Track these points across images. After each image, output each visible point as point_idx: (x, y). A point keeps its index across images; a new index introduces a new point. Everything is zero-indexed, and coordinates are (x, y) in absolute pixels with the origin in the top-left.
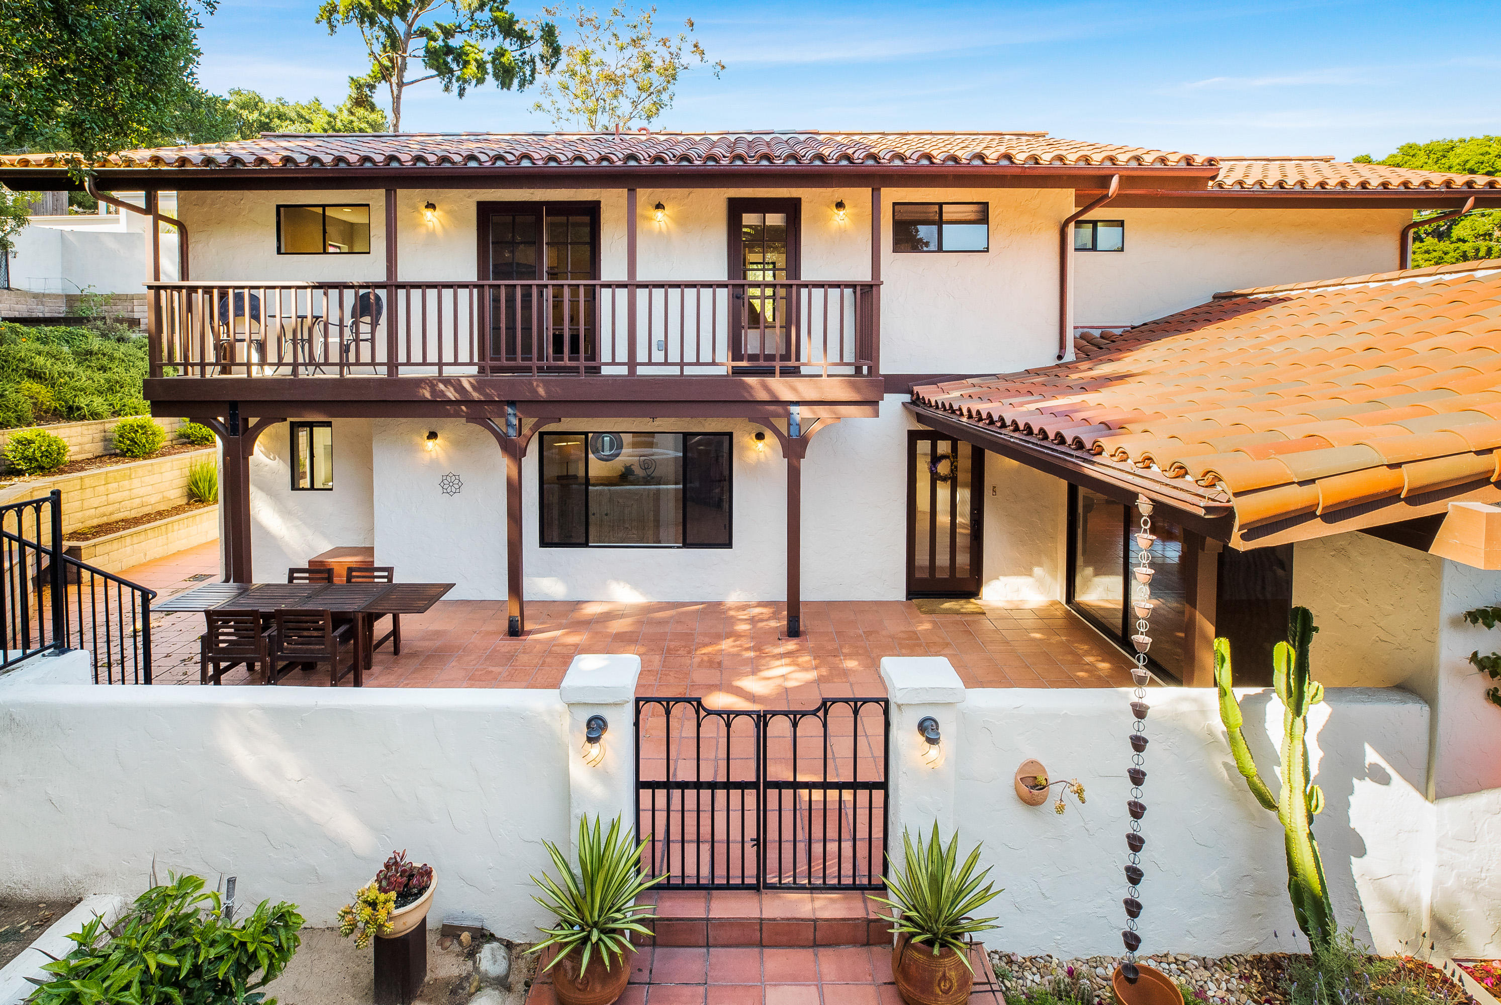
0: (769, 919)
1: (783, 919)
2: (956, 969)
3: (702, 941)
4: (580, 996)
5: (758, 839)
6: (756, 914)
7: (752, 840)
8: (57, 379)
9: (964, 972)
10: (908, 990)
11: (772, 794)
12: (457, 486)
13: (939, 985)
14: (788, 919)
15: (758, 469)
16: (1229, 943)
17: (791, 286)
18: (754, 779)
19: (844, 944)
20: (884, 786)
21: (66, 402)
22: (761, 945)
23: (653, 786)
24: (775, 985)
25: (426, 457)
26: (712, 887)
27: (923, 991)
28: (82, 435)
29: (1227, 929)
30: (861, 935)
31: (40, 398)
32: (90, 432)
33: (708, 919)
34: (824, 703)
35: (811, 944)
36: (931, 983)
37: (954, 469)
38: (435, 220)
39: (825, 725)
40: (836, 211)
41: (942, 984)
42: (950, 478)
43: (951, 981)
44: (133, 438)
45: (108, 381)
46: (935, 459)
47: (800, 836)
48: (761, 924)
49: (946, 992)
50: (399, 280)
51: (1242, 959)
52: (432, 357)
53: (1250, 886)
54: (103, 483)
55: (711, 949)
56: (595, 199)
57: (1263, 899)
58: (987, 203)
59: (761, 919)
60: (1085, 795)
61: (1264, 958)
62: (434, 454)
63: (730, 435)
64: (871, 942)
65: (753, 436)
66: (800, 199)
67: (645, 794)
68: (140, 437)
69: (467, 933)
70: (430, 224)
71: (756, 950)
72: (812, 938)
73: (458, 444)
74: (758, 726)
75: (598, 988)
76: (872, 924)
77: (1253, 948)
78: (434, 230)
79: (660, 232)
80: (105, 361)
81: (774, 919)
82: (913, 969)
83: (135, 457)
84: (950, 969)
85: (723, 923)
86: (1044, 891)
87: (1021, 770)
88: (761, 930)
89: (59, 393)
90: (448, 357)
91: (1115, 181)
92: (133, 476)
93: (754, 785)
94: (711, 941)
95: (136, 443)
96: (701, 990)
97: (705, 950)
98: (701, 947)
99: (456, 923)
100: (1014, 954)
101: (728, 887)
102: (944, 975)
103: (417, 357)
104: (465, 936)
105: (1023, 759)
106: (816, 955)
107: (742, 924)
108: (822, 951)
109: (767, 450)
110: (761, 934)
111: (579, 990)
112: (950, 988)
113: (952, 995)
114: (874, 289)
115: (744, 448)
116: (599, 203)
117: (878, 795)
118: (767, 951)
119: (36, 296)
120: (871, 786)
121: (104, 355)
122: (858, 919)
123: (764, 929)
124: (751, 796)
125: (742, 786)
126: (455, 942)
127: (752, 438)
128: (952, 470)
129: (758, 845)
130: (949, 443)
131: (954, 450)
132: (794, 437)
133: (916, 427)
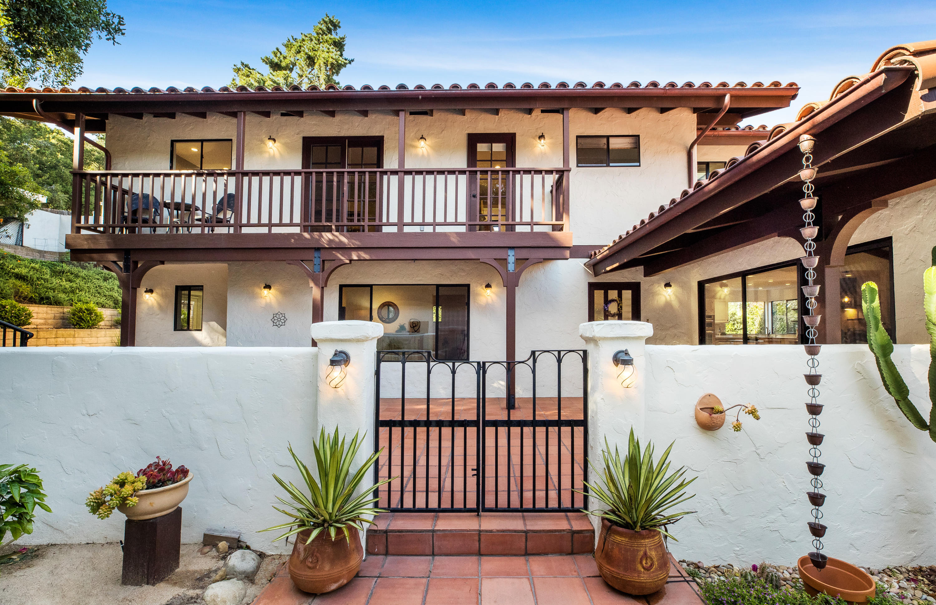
0: (487, 531)
1: (498, 531)
2: (656, 549)
3: (428, 550)
4: (309, 573)
5: (478, 470)
6: (477, 527)
7: (473, 470)
8: (36, 281)
9: (663, 554)
10: (611, 571)
11: (490, 431)
12: (283, 321)
13: (641, 563)
14: (503, 531)
15: (487, 308)
16: (889, 556)
17: (508, 172)
18: (475, 418)
19: (552, 553)
20: (584, 423)
21: (39, 294)
22: (480, 554)
23: (390, 424)
24: (491, 578)
25: (263, 302)
26: (440, 510)
27: (626, 570)
28: (47, 313)
29: (886, 543)
30: (567, 545)
31: (21, 290)
32: (53, 312)
33: (433, 531)
34: (533, 353)
35: (523, 553)
36: (634, 561)
37: (620, 308)
38: (275, 149)
39: (534, 372)
40: (539, 141)
41: (644, 562)
42: (617, 314)
43: (652, 559)
44: (81, 316)
45: (71, 287)
46: (607, 302)
47: (513, 487)
48: (479, 535)
49: (647, 569)
50: (245, 169)
51: (904, 570)
52: (265, 220)
53: (903, 505)
54: (54, 337)
55: (436, 558)
56: (380, 134)
57: (917, 516)
58: (638, 136)
59: (480, 531)
60: (759, 413)
61: (924, 569)
62: (268, 300)
63: (468, 286)
64: (575, 551)
65: (484, 286)
66: (515, 133)
67: (384, 431)
68: (85, 316)
69: (224, 542)
70: (271, 151)
71: (475, 558)
72: (523, 547)
73: (285, 293)
74: (478, 373)
75: (327, 567)
76: (575, 534)
77: (912, 560)
78: (274, 155)
79: (423, 155)
80: (72, 277)
81: (491, 531)
82: (616, 551)
83: (81, 327)
84: (650, 550)
85: (446, 534)
86: (723, 508)
87: (700, 402)
88: (479, 540)
89: (36, 289)
90: (275, 220)
91: (727, 98)
92: (76, 336)
93: (475, 424)
94: (436, 550)
95: (83, 320)
96: (424, 581)
97: (431, 558)
98: (427, 555)
99: (216, 534)
100: (699, 562)
101: (452, 510)
102: (645, 554)
103: (254, 220)
104: (223, 545)
105: (702, 394)
106: (527, 561)
107: (464, 535)
108: (532, 559)
109: (493, 296)
110: (479, 544)
111: (309, 568)
112: (652, 565)
113: (653, 572)
114: (565, 173)
115: (478, 294)
116: (383, 137)
117: (579, 431)
118: (484, 558)
119: (40, 252)
120: (572, 424)
121: (72, 274)
122: (564, 530)
123: (482, 540)
124: (472, 431)
125: (465, 424)
126: (214, 549)
127: (483, 288)
128: (618, 309)
129: (478, 475)
130: (616, 292)
131: (620, 295)
132: (511, 271)
133: (594, 280)
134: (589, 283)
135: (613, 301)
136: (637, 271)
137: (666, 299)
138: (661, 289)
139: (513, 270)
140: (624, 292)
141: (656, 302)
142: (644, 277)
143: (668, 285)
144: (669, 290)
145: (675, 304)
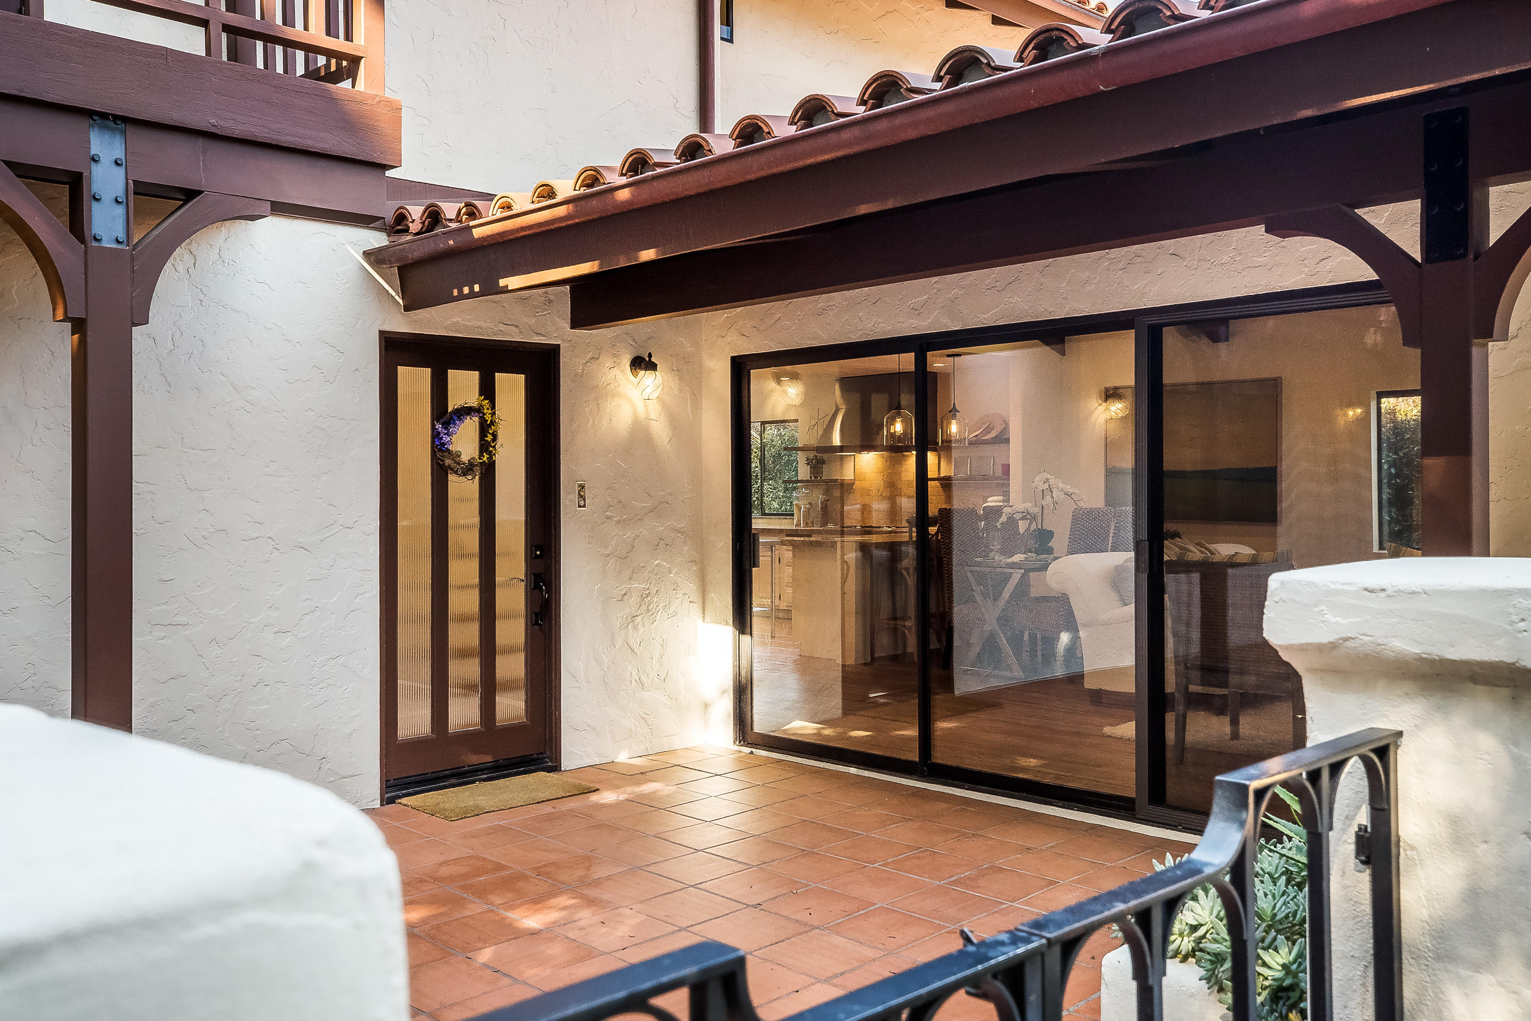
37: (488, 441)
42: (479, 466)
46: (443, 415)
128: (484, 446)
130: (474, 376)
131: (488, 390)
132: (108, 243)
133: (402, 324)
134: (382, 333)
135: (464, 412)
136: (550, 301)
137: (635, 414)
138: (620, 375)
139: (122, 236)
140: (501, 378)
141: (605, 422)
142: (573, 327)
143: (641, 363)
144: (648, 378)
145: (660, 430)
